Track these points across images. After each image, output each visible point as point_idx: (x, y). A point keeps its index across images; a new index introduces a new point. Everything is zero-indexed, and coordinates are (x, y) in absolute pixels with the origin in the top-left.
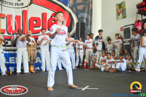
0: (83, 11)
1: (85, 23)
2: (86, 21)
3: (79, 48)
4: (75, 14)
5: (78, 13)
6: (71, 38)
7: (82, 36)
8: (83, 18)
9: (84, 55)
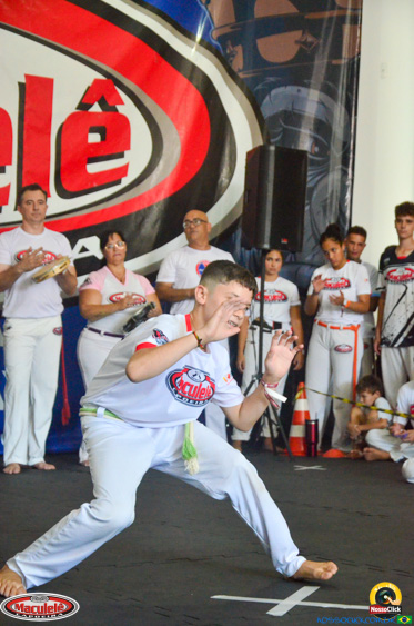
0: (297, 73)
1: (304, 153)
2: (316, 142)
3: (260, 322)
4: (241, 88)
5: (259, 87)
6: (213, 248)
7: (284, 242)
8: (292, 117)
9: (293, 365)
